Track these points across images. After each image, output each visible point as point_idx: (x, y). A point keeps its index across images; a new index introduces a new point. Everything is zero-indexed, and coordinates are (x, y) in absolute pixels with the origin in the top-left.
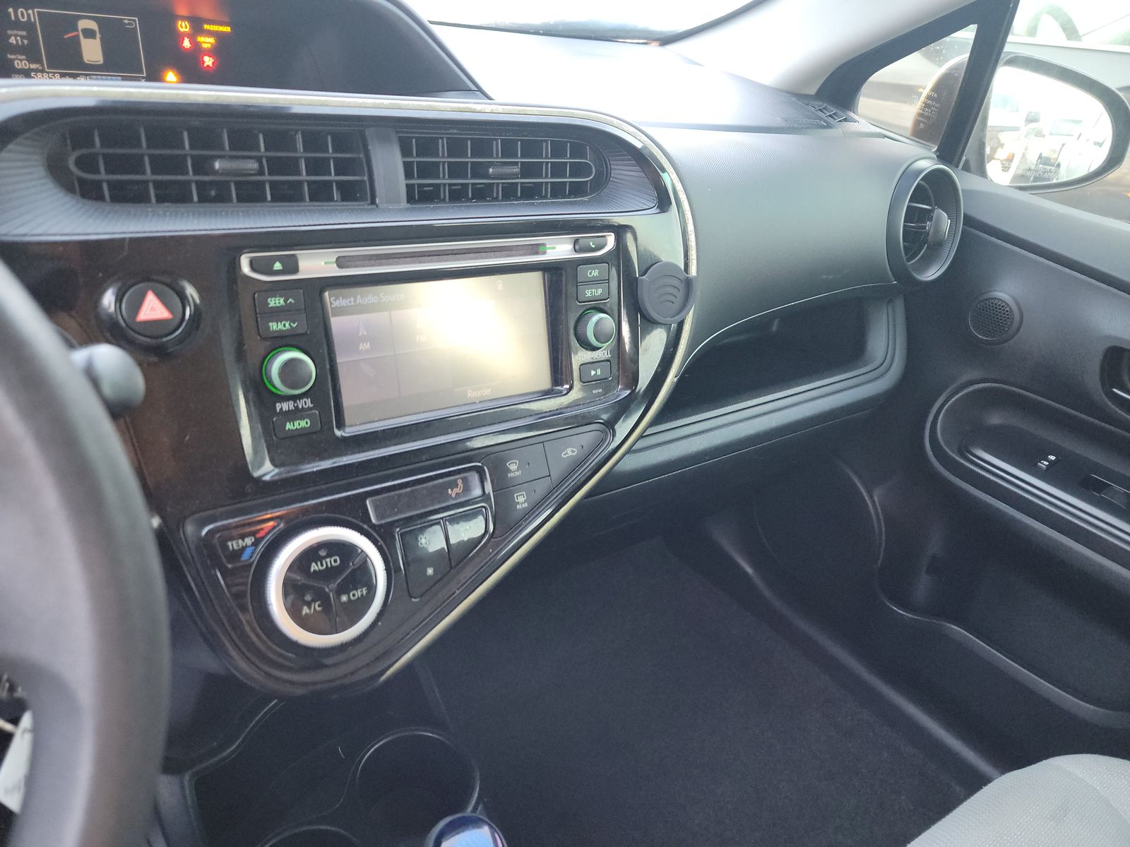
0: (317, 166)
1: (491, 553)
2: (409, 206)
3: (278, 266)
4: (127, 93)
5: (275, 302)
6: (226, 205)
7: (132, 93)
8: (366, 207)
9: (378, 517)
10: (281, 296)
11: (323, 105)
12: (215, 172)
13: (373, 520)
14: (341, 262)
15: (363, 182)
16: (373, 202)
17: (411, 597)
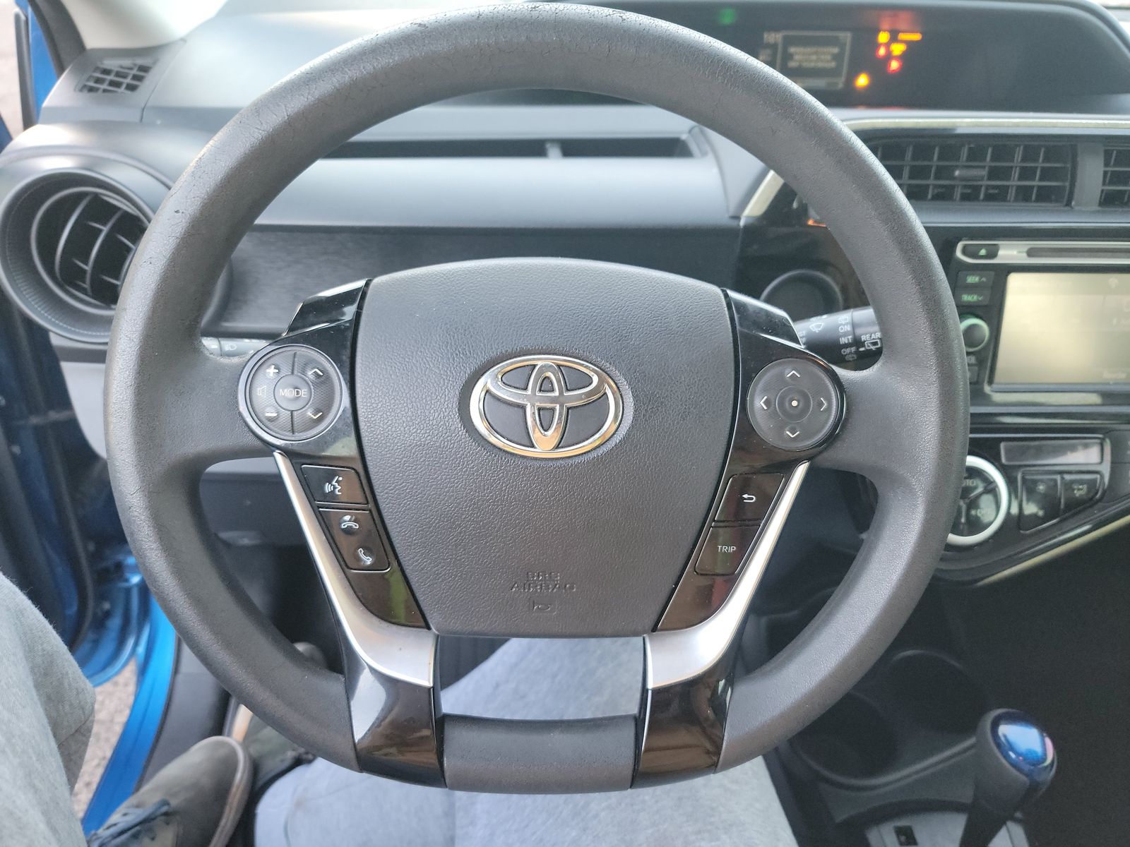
0: (1026, 174)
1: (1095, 514)
2: (1100, 208)
3: (983, 252)
4: (917, 122)
5: (973, 279)
6: (972, 203)
7: (920, 123)
8: (1062, 208)
9: (1008, 459)
10: (978, 275)
11: (1054, 126)
12: (954, 178)
13: (1004, 460)
14: (1031, 253)
15: (1064, 187)
16: (1068, 204)
17: (1021, 529)
